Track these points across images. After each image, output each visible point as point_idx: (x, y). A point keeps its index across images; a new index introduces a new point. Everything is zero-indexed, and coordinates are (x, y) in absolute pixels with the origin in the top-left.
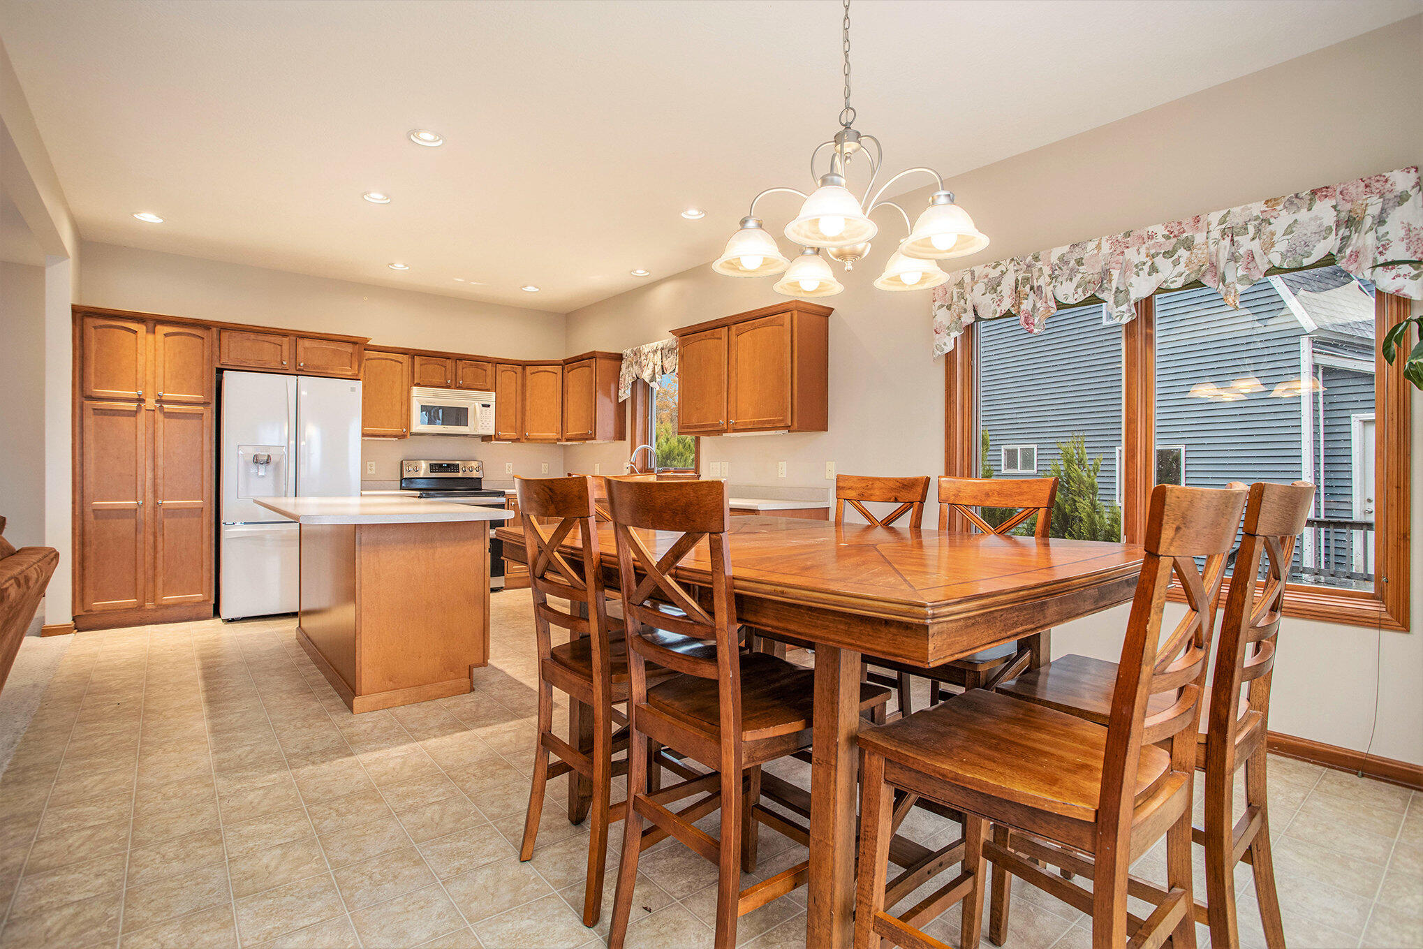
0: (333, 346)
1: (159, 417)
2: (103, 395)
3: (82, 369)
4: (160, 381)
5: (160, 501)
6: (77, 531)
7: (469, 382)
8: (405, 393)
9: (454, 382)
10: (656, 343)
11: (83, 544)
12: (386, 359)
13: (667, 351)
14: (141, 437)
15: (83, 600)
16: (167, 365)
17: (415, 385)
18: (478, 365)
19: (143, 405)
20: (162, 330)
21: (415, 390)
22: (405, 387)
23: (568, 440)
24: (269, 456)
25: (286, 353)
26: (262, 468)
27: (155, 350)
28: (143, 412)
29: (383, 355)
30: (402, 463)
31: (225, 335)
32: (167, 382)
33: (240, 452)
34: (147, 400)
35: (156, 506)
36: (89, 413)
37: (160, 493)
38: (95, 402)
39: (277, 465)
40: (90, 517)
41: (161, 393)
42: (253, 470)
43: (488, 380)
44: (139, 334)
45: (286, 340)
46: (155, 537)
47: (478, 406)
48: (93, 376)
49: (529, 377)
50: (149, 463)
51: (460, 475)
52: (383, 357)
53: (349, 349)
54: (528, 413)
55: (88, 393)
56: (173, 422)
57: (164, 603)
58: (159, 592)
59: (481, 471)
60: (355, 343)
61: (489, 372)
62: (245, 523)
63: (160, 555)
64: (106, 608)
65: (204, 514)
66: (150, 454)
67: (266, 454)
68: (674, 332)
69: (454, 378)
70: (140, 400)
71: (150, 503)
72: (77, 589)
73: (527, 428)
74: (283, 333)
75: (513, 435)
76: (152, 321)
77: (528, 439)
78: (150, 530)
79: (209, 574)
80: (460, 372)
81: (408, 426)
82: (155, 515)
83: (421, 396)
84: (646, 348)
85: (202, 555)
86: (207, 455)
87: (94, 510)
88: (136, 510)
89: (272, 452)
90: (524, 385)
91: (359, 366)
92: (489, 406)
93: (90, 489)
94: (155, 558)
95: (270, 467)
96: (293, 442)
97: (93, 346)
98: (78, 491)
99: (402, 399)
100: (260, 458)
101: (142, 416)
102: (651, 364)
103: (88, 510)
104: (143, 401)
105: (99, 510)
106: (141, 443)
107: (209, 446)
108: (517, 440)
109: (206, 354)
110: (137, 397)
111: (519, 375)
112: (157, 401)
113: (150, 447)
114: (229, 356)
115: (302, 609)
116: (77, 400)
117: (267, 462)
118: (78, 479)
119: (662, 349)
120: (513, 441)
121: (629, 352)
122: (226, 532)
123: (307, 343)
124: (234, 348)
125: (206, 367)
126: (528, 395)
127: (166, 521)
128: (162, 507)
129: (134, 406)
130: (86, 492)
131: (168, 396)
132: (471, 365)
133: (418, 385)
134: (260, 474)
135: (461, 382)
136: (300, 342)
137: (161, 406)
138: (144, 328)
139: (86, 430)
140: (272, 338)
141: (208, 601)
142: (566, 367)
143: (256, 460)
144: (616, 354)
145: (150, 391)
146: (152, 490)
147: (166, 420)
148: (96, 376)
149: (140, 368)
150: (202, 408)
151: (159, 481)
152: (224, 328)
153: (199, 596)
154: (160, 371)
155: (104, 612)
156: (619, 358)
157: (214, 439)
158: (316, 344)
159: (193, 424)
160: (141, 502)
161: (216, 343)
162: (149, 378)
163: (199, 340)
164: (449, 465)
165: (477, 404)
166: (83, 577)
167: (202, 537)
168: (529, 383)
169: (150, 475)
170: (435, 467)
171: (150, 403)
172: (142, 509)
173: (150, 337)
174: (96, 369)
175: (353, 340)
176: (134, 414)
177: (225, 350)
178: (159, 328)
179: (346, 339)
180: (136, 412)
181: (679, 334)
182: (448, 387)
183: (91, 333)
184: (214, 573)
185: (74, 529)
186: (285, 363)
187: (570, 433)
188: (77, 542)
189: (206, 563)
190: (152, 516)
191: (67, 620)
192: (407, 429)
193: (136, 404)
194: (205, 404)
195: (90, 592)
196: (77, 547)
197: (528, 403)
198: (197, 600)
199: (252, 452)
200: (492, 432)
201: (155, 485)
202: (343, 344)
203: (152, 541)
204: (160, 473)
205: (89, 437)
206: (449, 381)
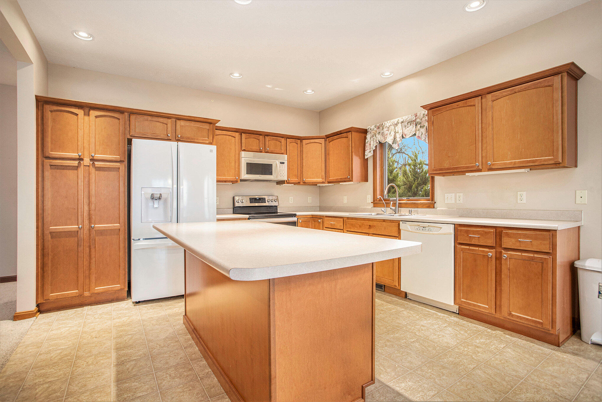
0: (198, 125)
1: (93, 170)
2: (57, 156)
3: (43, 139)
4: (92, 146)
5: (93, 226)
6: (40, 247)
7: (272, 149)
8: (237, 156)
9: (264, 149)
10: (397, 120)
11: (43, 255)
12: (226, 135)
13: (406, 124)
14: (81, 183)
15: (43, 292)
16: (97, 137)
17: (243, 151)
18: (277, 139)
19: (82, 162)
20: (94, 113)
21: (243, 154)
22: (237, 152)
23: (329, 182)
24: (161, 194)
25: (169, 129)
26: (156, 202)
27: (90, 127)
28: (82, 166)
29: (225, 132)
30: (234, 198)
31: (133, 117)
32: (97, 147)
33: (143, 192)
34: (85, 159)
35: (91, 229)
36: (47, 167)
37: (93, 221)
38: (51, 161)
39: (166, 200)
40: (48, 237)
41: (93, 154)
42: (151, 203)
43: (282, 148)
44: (79, 115)
45: (170, 120)
46: (90, 249)
47: (278, 162)
48: (50, 143)
49: (304, 146)
50: (86, 200)
51: (267, 204)
52: (224, 134)
53: (207, 126)
54: (304, 168)
55: (47, 155)
56: (102, 173)
57: (96, 292)
58: (93, 285)
59: (277, 202)
60: (210, 123)
61: (283, 143)
62: (146, 239)
63: (93, 261)
64: (58, 297)
65: (121, 233)
66: (86, 194)
67: (159, 193)
68: (424, 107)
69: (264, 147)
70: (80, 159)
71: (87, 227)
72: (40, 285)
73: (304, 176)
74: (168, 116)
75: (295, 180)
76: (87, 108)
77: (304, 183)
78: (87, 244)
79: (123, 272)
80: (267, 143)
81: (239, 174)
82: (90, 235)
83: (246, 157)
84: (388, 124)
85: (120, 259)
86: (122, 195)
87: (51, 233)
88: (78, 231)
89: (162, 192)
90: (302, 151)
91: (213, 138)
92: (283, 163)
93: (48, 218)
94: (90, 263)
95: (161, 201)
96: (175, 186)
97: (50, 123)
98: (40, 221)
99: (235, 159)
100: (155, 196)
101: (81, 170)
102: (393, 133)
103: (47, 232)
104: (82, 160)
105: (54, 232)
106: (81, 187)
107: (123, 189)
108: (299, 183)
109: (121, 129)
110: (78, 157)
111: (299, 145)
112: (91, 160)
113: (86, 190)
114: (135, 131)
115: (187, 293)
116: (40, 160)
117: (160, 198)
118: (40, 212)
119: (402, 122)
120: (295, 184)
121: (373, 127)
122: (134, 245)
123: (182, 123)
124: (138, 124)
125: (121, 138)
126: (304, 156)
127: (97, 238)
128: (95, 229)
129: (76, 163)
130: (46, 220)
131: (98, 156)
132: (273, 139)
133: (244, 150)
134: (155, 206)
135: (268, 149)
136: (178, 122)
137: (93, 163)
138: (83, 112)
139: (46, 178)
140: (161, 120)
141: (124, 289)
142: (327, 139)
143: (153, 198)
144: (363, 129)
145: (86, 153)
146: (88, 217)
147: (97, 172)
148: (52, 143)
149: (79, 139)
150: (119, 164)
151: (92, 212)
152: (132, 112)
153: (118, 286)
154: (93, 140)
155: (57, 300)
156: (365, 132)
157: (126, 184)
158: (188, 123)
159: (113, 174)
160: (80, 226)
161: (128, 123)
162: (86, 145)
163: (117, 121)
164: (260, 199)
165: (277, 162)
166: (43, 277)
167: (120, 248)
168: (304, 150)
169: (86, 208)
170: (253, 200)
171: (87, 161)
172: (82, 231)
173: (86, 118)
174: (51, 138)
175: (209, 121)
176: (76, 168)
177: (132, 127)
178: (92, 112)
179: (205, 120)
180: (78, 167)
181: (428, 108)
182: (261, 152)
183: (49, 115)
184: (127, 270)
185: (37, 245)
186: (169, 135)
187: (331, 179)
188: (40, 254)
189: (122, 265)
190: (88, 236)
191: (33, 307)
192: (238, 177)
193: (77, 162)
194: (121, 161)
195: (48, 287)
196: (40, 258)
197: (304, 161)
198: (116, 289)
199: (150, 192)
200: (285, 178)
201: (89, 214)
202: (204, 124)
203: (88, 251)
204: (93, 207)
205: (48, 184)
206: (261, 148)
